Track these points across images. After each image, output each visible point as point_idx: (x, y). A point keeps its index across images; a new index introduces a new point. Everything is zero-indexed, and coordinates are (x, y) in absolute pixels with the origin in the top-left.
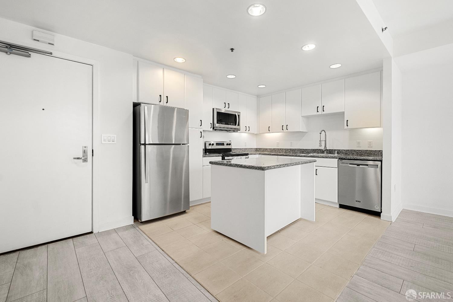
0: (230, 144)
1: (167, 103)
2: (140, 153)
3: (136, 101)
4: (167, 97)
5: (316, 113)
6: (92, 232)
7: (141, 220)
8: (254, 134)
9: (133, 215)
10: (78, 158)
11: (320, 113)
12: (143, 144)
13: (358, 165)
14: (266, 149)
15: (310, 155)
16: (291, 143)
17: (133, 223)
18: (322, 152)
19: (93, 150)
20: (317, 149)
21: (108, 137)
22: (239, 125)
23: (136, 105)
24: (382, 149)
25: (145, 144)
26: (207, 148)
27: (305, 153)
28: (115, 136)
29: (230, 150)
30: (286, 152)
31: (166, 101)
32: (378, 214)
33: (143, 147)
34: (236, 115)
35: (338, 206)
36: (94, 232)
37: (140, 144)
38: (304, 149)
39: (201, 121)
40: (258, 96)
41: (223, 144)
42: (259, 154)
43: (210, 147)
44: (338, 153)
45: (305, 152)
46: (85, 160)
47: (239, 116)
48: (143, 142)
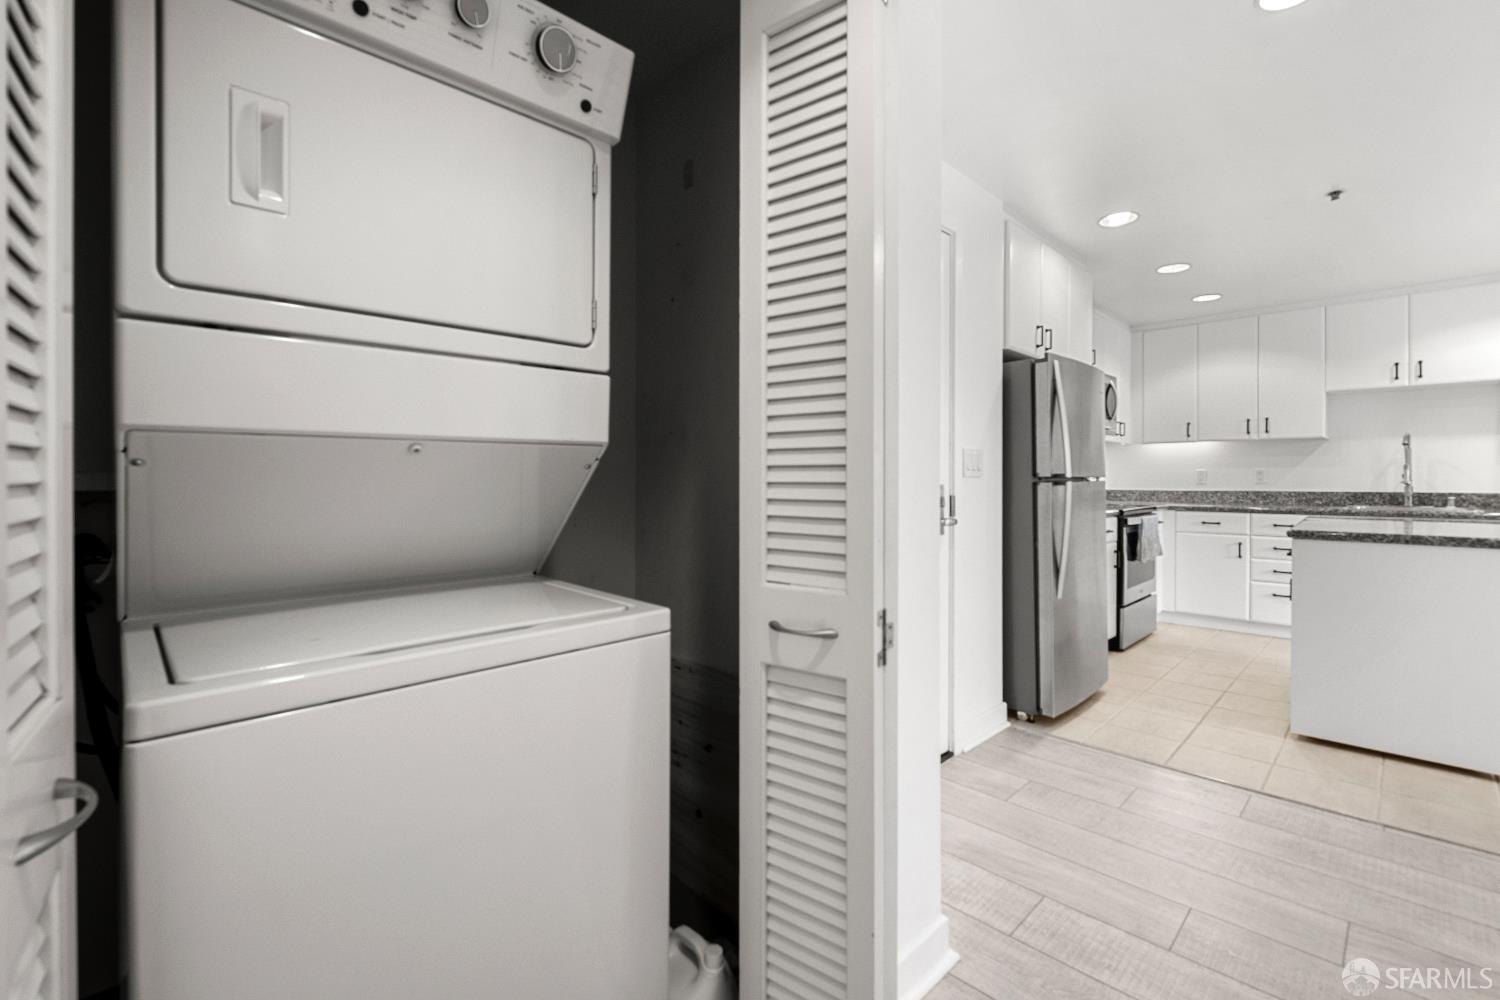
5: (1387, 382)
6: (950, 754)
9: (1005, 700)
11: (1404, 381)
14: (1153, 493)
15: (1346, 508)
16: (1260, 473)
17: (1008, 724)
18: (1395, 499)
20: (1370, 493)
27: (1318, 505)
30: (1236, 502)
36: (957, 752)
38: (1314, 493)
40: (1134, 328)
42: (1170, 508)
44: (1458, 504)
45: (1317, 502)
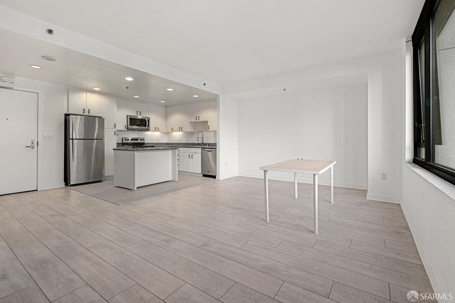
0: (143, 140)
1: (89, 113)
2: (69, 145)
3: (67, 113)
4: (89, 110)
5: (195, 121)
6: (37, 190)
7: (70, 184)
8: (163, 132)
9: (65, 182)
10: (29, 147)
11: (197, 121)
12: (71, 139)
13: (209, 151)
16: (187, 139)
17: (64, 186)
19: (38, 142)
21: (48, 135)
22: (148, 126)
23: (67, 115)
24: (216, 142)
25: (72, 139)
26: (124, 142)
28: (53, 134)
29: (144, 144)
31: (88, 112)
32: (214, 177)
33: (71, 141)
34: (146, 120)
35: (202, 176)
37: (69, 139)
39: (115, 124)
40: (166, 106)
41: (137, 140)
43: (126, 142)
44: (208, 145)
46: (33, 148)
47: (148, 120)
48: (71, 138)
